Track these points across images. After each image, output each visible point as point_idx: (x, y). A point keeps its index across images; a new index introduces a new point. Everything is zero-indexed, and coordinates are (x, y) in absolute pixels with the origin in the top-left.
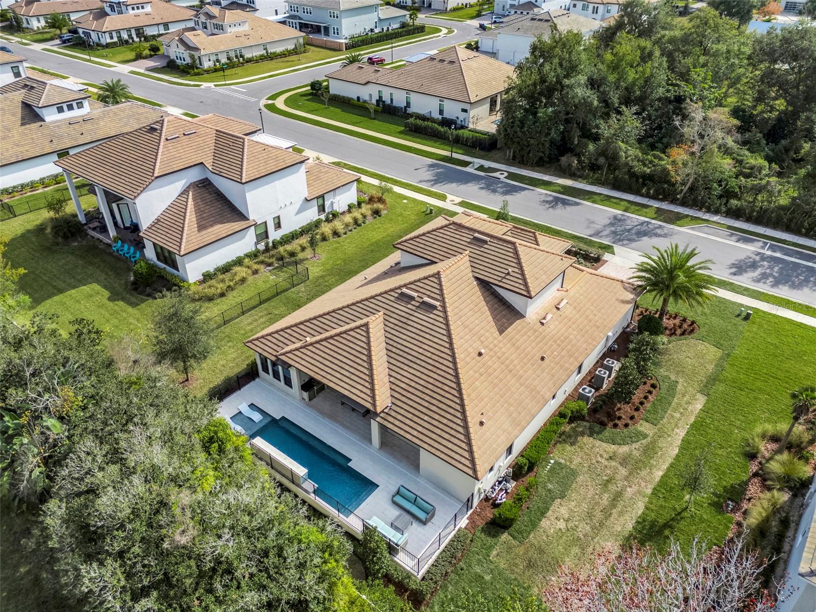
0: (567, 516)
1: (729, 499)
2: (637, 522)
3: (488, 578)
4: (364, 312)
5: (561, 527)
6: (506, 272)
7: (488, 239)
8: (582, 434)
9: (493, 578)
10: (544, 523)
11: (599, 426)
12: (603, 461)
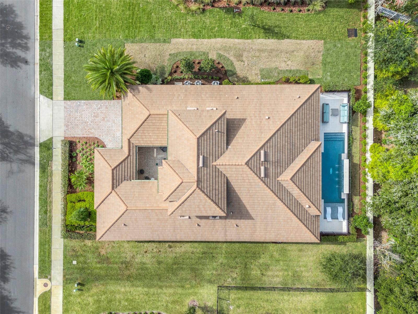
0: (284, 63)
1: (233, 12)
2: (269, 38)
3: (329, 74)
4: (284, 190)
5: (290, 62)
6: (217, 133)
7: (201, 157)
8: (237, 77)
9: (328, 72)
10: (293, 68)
11: (227, 73)
12: (246, 63)
